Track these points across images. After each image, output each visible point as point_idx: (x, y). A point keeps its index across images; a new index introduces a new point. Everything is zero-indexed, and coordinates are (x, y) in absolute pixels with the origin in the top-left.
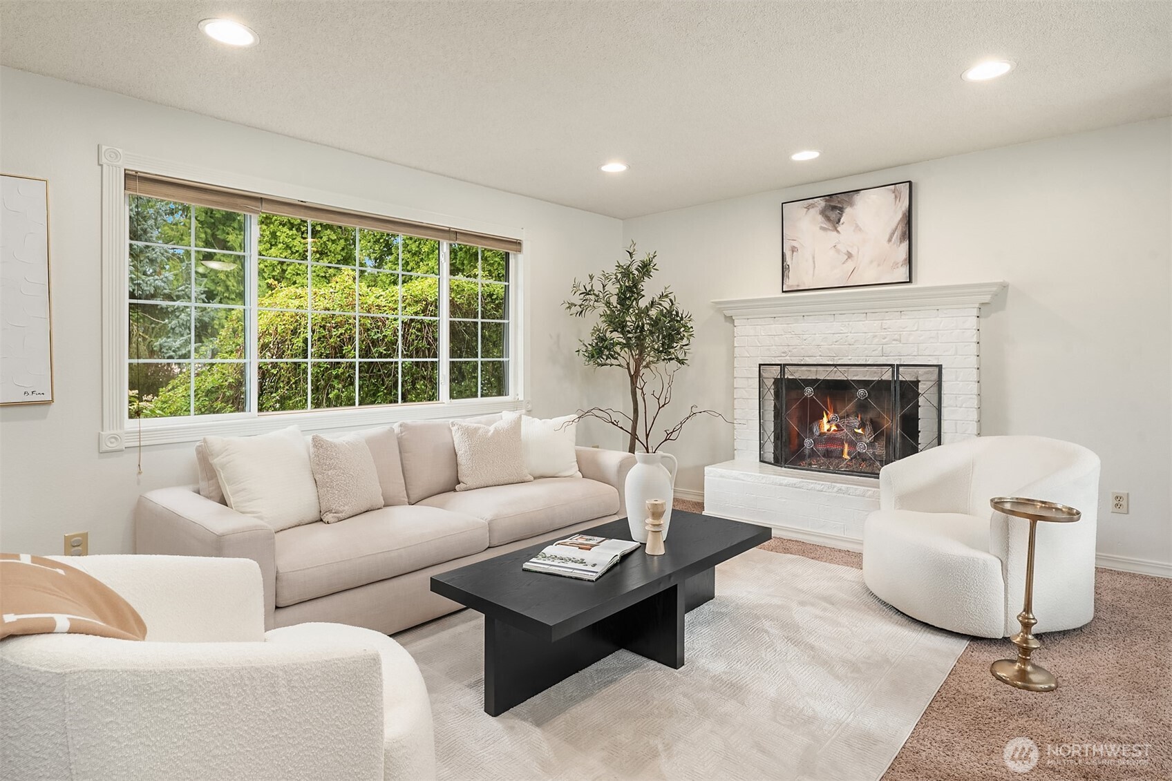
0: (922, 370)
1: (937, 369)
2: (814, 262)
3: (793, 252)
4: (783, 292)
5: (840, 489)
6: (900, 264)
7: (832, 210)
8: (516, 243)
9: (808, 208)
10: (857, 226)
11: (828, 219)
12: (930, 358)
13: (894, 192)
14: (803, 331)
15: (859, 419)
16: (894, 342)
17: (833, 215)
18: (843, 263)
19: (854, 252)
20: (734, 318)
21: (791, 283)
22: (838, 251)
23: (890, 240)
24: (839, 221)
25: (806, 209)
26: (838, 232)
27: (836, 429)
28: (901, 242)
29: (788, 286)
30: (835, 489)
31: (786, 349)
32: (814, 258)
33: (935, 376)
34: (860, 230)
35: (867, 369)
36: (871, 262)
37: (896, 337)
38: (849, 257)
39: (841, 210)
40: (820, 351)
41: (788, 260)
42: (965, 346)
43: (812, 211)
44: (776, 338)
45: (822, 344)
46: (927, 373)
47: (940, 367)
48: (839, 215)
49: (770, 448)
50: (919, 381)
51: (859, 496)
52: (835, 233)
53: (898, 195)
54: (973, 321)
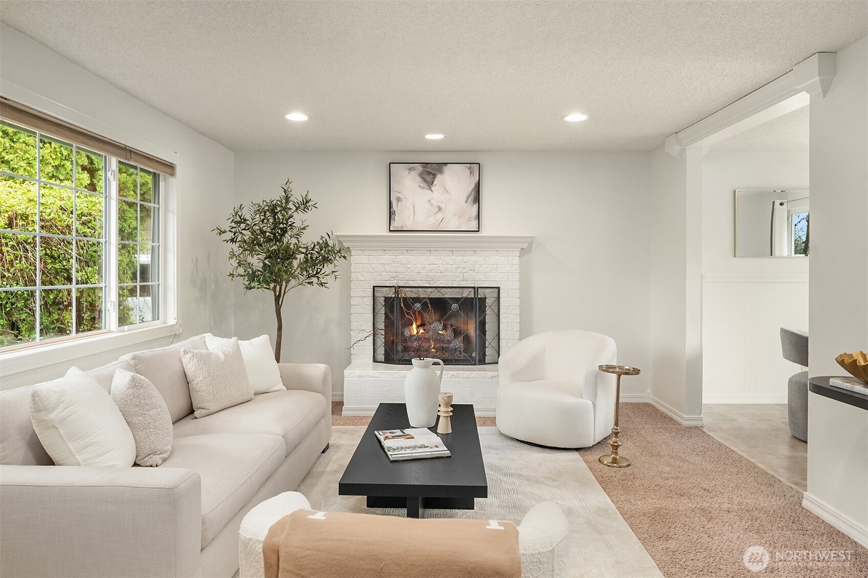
0: (487, 291)
1: (497, 290)
2: (414, 211)
3: (398, 201)
4: (390, 231)
5: (453, 375)
6: (473, 218)
7: (427, 174)
8: (170, 166)
9: (410, 170)
10: (445, 189)
11: (425, 181)
12: (493, 282)
13: (469, 169)
14: (407, 262)
15: (442, 324)
16: (471, 271)
17: (429, 178)
18: (435, 214)
19: (443, 207)
20: (351, 249)
21: (396, 224)
22: (432, 205)
23: (466, 202)
24: (433, 183)
25: (408, 171)
26: (432, 190)
27: (423, 332)
28: (473, 204)
29: (394, 227)
30: (450, 375)
31: (394, 275)
32: (414, 208)
33: (496, 295)
34: (447, 191)
35: (452, 290)
36: (455, 215)
37: (472, 268)
38: (439, 210)
39: (434, 176)
40: (421, 277)
41: (394, 207)
42: (513, 275)
43: (413, 173)
44: (386, 266)
45: (422, 271)
46: (491, 292)
47: (499, 288)
48: (432, 179)
49: (381, 351)
50: (486, 298)
51: (465, 378)
52: (429, 191)
53: (472, 171)
54: (517, 260)
